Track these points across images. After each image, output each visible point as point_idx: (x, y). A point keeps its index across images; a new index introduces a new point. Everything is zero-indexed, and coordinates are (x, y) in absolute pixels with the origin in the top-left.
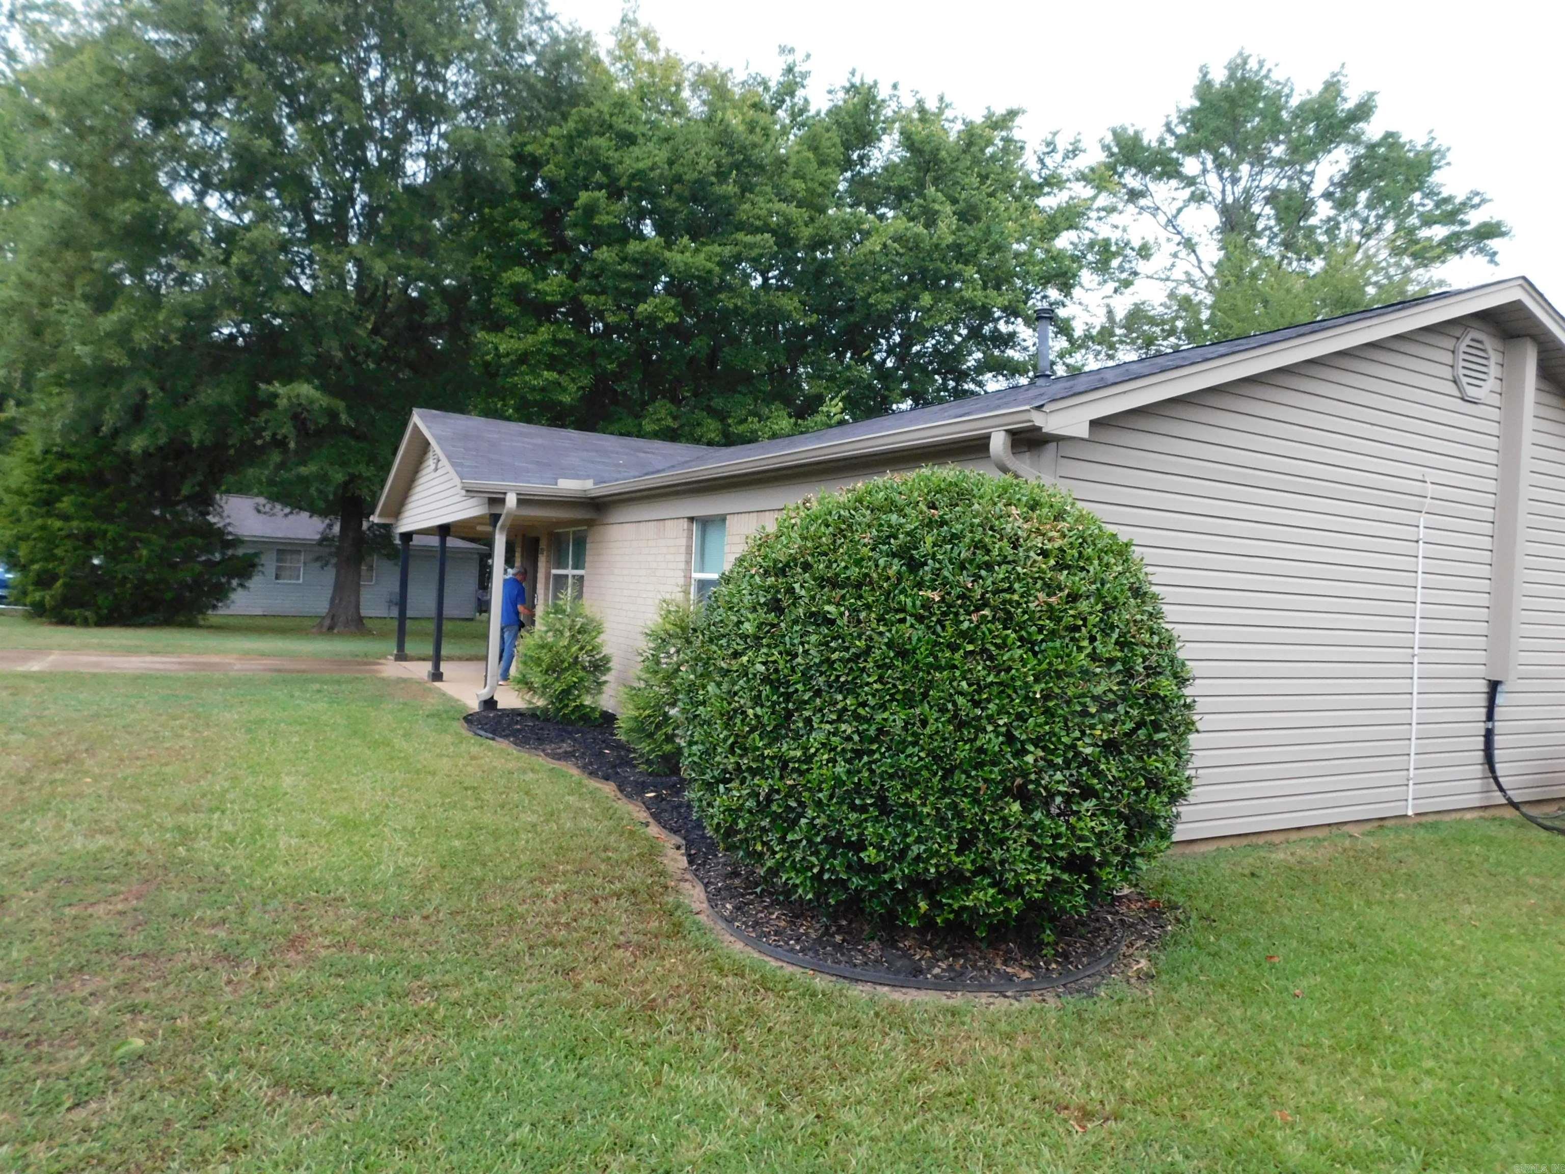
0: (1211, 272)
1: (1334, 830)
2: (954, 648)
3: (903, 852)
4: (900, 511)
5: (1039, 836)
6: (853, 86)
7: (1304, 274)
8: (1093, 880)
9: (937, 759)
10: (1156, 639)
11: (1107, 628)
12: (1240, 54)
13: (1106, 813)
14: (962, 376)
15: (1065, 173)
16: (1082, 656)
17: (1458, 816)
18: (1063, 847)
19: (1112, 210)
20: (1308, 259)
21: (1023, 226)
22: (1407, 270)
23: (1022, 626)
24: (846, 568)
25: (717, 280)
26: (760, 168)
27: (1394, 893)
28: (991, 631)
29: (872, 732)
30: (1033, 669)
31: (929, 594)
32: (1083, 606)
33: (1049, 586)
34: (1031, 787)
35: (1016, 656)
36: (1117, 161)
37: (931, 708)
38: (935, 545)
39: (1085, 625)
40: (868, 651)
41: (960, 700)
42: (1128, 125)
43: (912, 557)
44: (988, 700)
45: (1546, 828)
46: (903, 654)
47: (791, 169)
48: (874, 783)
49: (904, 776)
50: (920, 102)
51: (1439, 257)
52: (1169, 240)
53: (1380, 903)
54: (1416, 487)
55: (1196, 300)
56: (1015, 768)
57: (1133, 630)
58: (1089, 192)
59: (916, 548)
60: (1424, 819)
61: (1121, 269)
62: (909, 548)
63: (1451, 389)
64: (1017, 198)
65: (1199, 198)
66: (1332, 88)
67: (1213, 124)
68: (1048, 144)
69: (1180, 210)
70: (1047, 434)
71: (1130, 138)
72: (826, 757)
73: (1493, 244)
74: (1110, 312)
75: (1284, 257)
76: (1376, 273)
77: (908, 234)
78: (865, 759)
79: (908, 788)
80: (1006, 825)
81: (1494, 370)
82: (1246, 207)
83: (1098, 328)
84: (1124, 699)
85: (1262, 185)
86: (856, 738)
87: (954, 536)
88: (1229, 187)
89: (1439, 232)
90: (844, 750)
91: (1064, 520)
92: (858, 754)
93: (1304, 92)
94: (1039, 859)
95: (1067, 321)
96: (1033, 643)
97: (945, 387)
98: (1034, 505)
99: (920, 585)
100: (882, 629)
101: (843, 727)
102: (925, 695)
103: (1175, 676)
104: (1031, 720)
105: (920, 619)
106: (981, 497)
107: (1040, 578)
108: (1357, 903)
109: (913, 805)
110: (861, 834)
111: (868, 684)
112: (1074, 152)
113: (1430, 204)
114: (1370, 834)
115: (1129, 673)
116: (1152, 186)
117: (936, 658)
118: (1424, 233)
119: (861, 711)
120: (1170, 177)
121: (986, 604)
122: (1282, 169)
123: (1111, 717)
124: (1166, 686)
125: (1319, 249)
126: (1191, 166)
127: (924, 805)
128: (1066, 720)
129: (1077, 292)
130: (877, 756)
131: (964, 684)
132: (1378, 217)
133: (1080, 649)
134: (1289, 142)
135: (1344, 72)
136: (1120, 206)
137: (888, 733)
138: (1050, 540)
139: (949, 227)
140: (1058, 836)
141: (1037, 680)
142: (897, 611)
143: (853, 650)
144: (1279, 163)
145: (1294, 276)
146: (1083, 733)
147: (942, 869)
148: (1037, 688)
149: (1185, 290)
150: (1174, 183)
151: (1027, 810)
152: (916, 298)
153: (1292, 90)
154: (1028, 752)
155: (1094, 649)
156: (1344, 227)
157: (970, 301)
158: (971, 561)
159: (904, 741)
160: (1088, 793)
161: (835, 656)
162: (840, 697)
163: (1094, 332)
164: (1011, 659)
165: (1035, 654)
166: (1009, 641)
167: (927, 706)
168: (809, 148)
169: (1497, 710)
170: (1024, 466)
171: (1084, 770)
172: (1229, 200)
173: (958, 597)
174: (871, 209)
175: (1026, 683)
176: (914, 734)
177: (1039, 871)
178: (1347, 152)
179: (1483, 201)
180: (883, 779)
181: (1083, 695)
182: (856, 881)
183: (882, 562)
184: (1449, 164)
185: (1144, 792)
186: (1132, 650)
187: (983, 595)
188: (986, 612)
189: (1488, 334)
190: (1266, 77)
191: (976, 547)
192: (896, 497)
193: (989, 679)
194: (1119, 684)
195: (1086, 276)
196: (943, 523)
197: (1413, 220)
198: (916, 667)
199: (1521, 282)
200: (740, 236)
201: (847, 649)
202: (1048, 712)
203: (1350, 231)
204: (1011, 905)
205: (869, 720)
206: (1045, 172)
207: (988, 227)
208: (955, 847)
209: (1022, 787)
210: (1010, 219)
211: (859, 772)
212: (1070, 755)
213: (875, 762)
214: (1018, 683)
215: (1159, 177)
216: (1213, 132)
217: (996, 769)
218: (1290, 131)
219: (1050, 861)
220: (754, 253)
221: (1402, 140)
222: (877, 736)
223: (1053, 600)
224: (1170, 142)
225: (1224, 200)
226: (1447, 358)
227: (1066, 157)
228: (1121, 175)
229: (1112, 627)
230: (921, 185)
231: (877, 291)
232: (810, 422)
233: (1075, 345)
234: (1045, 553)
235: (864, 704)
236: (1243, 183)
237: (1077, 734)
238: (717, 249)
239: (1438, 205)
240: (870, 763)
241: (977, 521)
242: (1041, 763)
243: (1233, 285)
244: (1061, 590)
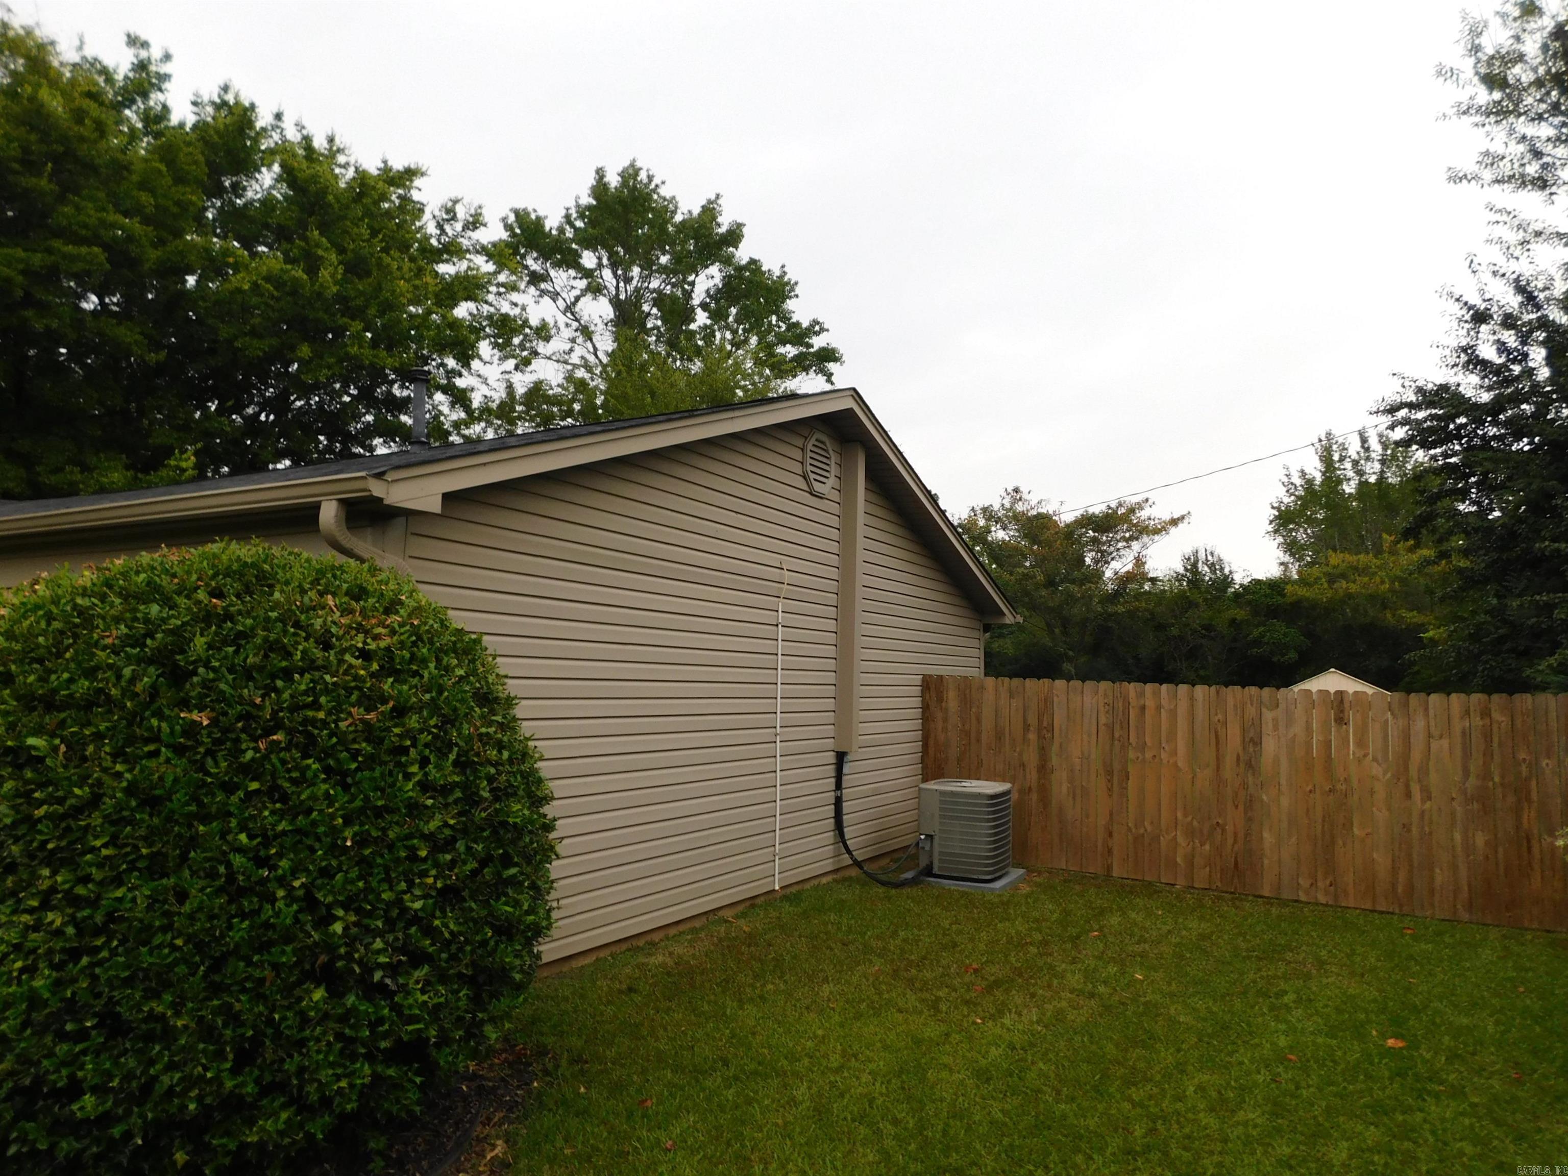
0: (605, 360)
1: (711, 917)
2: (229, 788)
3: (147, 1088)
4: (167, 602)
5: (351, 1027)
6: (224, 103)
7: (686, 372)
8: (429, 1068)
9: (200, 947)
10: (506, 754)
11: (442, 746)
12: (632, 165)
13: (443, 979)
14: (349, 439)
15: (465, 243)
16: (410, 785)
17: (816, 882)
18: (385, 1036)
19: (514, 288)
20: (690, 360)
21: (416, 287)
22: (768, 379)
23: (330, 752)
24: (71, 681)
25: (19, 293)
26: (90, 168)
27: (764, 985)
28: (283, 762)
29: (99, 919)
30: (342, 808)
31: (195, 716)
32: (413, 721)
33: (369, 698)
34: (340, 964)
35: (320, 793)
36: (519, 242)
37: (193, 873)
38: (210, 646)
39: (414, 745)
40: (95, 801)
41: (238, 860)
42: (530, 209)
43: (176, 665)
44: (279, 855)
45: (883, 884)
46: (152, 803)
47: (135, 178)
48: (98, 996)
49: (146, 978)
50: (307, 139)
51: (791, 371)
52: (567, 325)
53: (752, 1000)
54: (774, 573)
55: (592, 384)
56: (316, 944)
57: (477, 745)
58: (490, 267)
59: (183, 652)
60: (788, 891)
61: (522, 347)
62: (173, 652)
63: (801, 483)
64: (412, 259)
65: (595, 289)
66: (710, 211)
67: (609, 223)
68: (448, 211)
69: (577, 299)
70: (389, 507)
71: (532, 222)
72: (19, 964)
73: (832, 366)
74: (510, 387)
75: (669, 355)
76: (744, 379)
77: (285, 277)
78: (85, 960)
79: (155, 995)
80: (304, 1021)
81: (834, 470)
82: (637, 305)
83: (497, 402)
84: (465, 831)
85: (652, 286)
86: (70, 930)
87: (241, 635)
88: (622, 284)
89: (789, 351)
90: (50, 952)
91: (397, 613)
92: (74, 955)
93: (686, 212)
94: (354, 1057)
95: (464, 391)
96: (345, 774)
97: (329, 449)
98: (359, 593)
99: (185, 704)
100: (119, 767)
101: (50, 916)
102: (184, 857)
103: (530, 795)
104: (339, 876)
105: (179, 750)
106: (287, 583)
107: (357, 688)
108: (731, 1006)
109: (162, 1017)
110: (72, 1077)
111: (93, 850)
112: (475, 222)
113: (784, 327)
114: (744, 915)
115: (472, 800)
116: (553, 273)
117: (200, 804)
118: (781, 350)
119: (80, 890)
120: (569, 266)
121: (278, 726)
122: (668, 276)
123: (448, 857)
124: (518, 810)
125: (698, 352)
126: (588, 259)
127: (178, 1014)
128: (387, 870)
129: (475, 364)
130: (105, 954)
131: (243, 837)
132: (744, 330)
133: (408, 776)
134: (673, 253)
135: (719, 202)
136: (522, 286)
137: (122, 919)
138: (376, 637)
139: (333, 276)
140: (381, 1021)
141: (348, 822)
142: (147, 741)
143: (71, 801)
144: (663, 270)
145: (678, 373)
146: (411, 884)
147: (208, 1100)
148: (348, 833)
149: (581, 373)
150: (572, 272)
151: (335, 994)
152: (293, 348)
153: (676, 208)
154: (336, 919)
155: (426, 774)
156: (718, 335)
157: (356, 357)
158: (260, 669)
159: (150, 926)
160: (417, 958)
161: (40, 812)
162: (46, 872)
163: (494, 406)
164: (313, 798)
165: (346, 787)
166: (309, 774)
167: (187, 873)
168: (162, 160)
169: (844, 778)
170: (363, 545)
171: (413, 930)
172: (622, 297)
173: (238, 720)
174: (248, 244)
175: (334, 827)
176: (167, 914)
177: (353, 1073)
178: (720, 271)
179: (822, 330)
180: (112, 988)
181: (410, 836)
182: (65, 1146)
183: (127, 672)
184: (797, 296)
185: (492, 943)
186: (475, 771)
187: (274, 713)
188: (278, 737)
189: (829, 436)
190: (654, 191)
191: (271, 649)
192: (165, 581)
193: (280, 828)
194: (460, 814)
195: (485, 348)
196: (228, 616)
197: (771, 338)
198: (169, 819)
199: (852, 393)
200: (57, 244)
201: (61, 801)
202: (362, 862)
203: (723, 339)
204: (311, 1128)
205: (94, 903)
206: (444, 239)
207: (379, 284)
208: (228, 1065)
209: (329, 967)
210: (402, 278)
211: (74, 980)
212: (395, 913)
213: (100, 963)
214: (321, 829)
215: (558, 265)
216: (609, 232)
217: (288, 949)
218: (675, 244)
219: (370, 1057)
220: (78, 267)
221: (763, 269)
222: (106, 924)
223: (371, 716)
224: (569, 234)
225: (617, 295)
226: (798, 455)
227: (466, 227)
228: (523, 257)
229: (450, 745)
230: (303, 225)
231: (246, 334)
232: (152, 477)
233: (472, 417)
234: (365, 655)
235: (86, 880)
236: (635, 282)
237: (403, 886)
238: (20, 253)
239: (788, 329)
240: (92, 965)
241: (274, 615)
242: (354, 930)
243: (624, 374)
244: (384, 701)
